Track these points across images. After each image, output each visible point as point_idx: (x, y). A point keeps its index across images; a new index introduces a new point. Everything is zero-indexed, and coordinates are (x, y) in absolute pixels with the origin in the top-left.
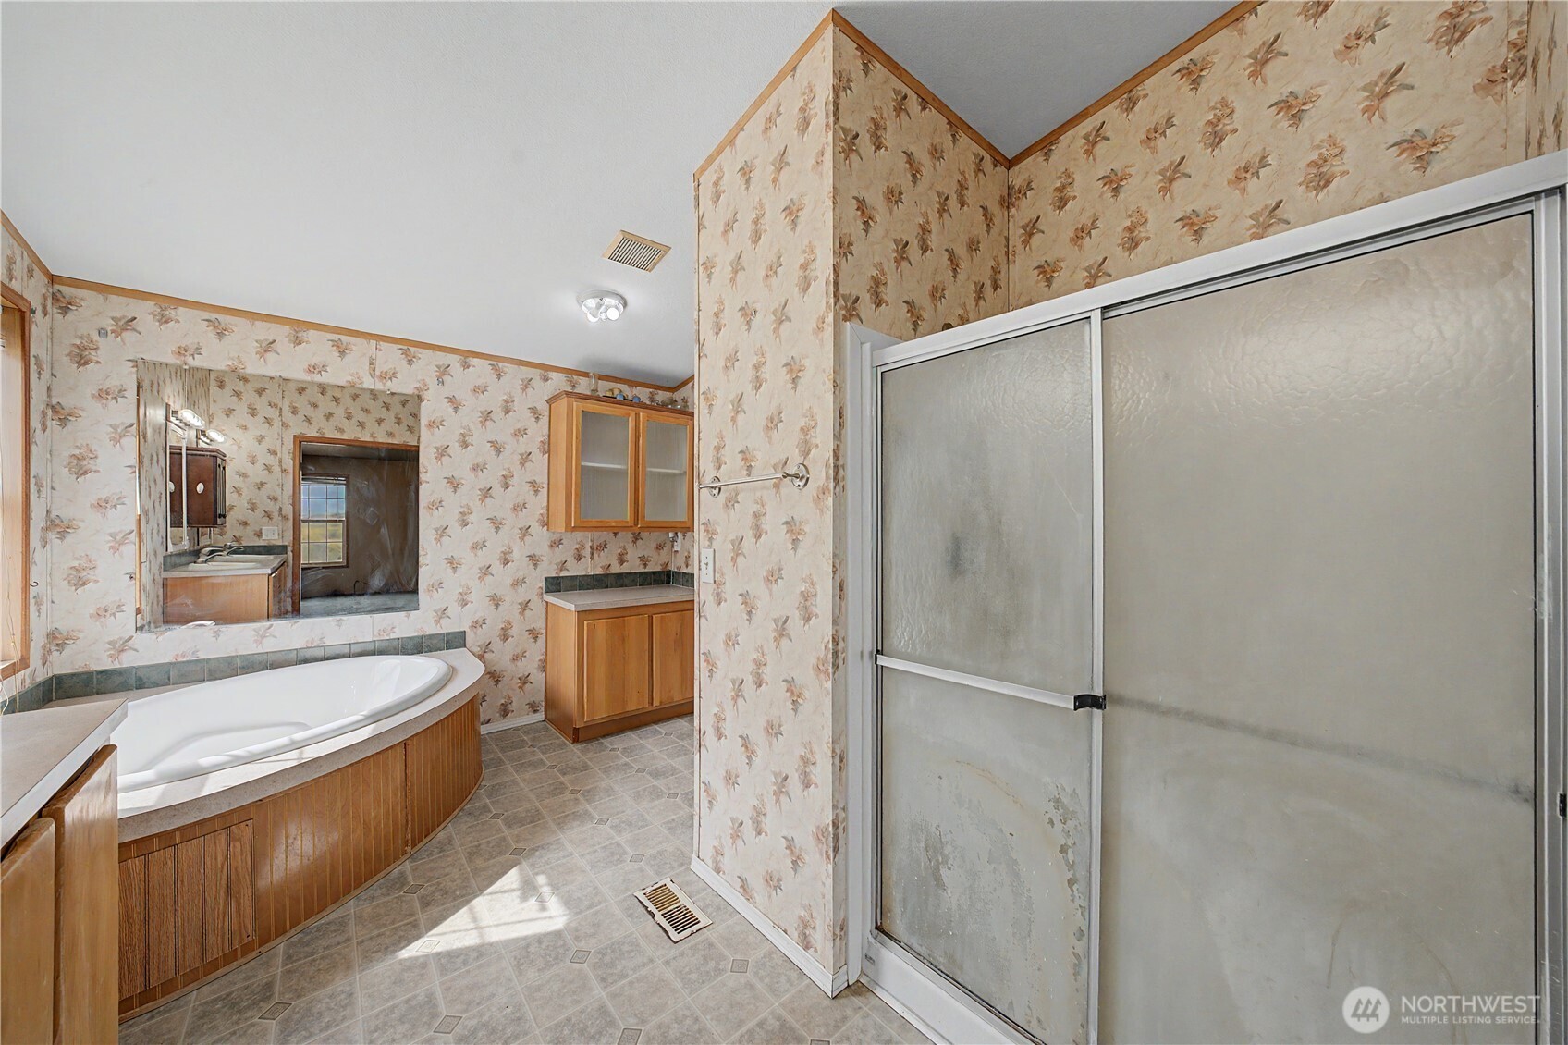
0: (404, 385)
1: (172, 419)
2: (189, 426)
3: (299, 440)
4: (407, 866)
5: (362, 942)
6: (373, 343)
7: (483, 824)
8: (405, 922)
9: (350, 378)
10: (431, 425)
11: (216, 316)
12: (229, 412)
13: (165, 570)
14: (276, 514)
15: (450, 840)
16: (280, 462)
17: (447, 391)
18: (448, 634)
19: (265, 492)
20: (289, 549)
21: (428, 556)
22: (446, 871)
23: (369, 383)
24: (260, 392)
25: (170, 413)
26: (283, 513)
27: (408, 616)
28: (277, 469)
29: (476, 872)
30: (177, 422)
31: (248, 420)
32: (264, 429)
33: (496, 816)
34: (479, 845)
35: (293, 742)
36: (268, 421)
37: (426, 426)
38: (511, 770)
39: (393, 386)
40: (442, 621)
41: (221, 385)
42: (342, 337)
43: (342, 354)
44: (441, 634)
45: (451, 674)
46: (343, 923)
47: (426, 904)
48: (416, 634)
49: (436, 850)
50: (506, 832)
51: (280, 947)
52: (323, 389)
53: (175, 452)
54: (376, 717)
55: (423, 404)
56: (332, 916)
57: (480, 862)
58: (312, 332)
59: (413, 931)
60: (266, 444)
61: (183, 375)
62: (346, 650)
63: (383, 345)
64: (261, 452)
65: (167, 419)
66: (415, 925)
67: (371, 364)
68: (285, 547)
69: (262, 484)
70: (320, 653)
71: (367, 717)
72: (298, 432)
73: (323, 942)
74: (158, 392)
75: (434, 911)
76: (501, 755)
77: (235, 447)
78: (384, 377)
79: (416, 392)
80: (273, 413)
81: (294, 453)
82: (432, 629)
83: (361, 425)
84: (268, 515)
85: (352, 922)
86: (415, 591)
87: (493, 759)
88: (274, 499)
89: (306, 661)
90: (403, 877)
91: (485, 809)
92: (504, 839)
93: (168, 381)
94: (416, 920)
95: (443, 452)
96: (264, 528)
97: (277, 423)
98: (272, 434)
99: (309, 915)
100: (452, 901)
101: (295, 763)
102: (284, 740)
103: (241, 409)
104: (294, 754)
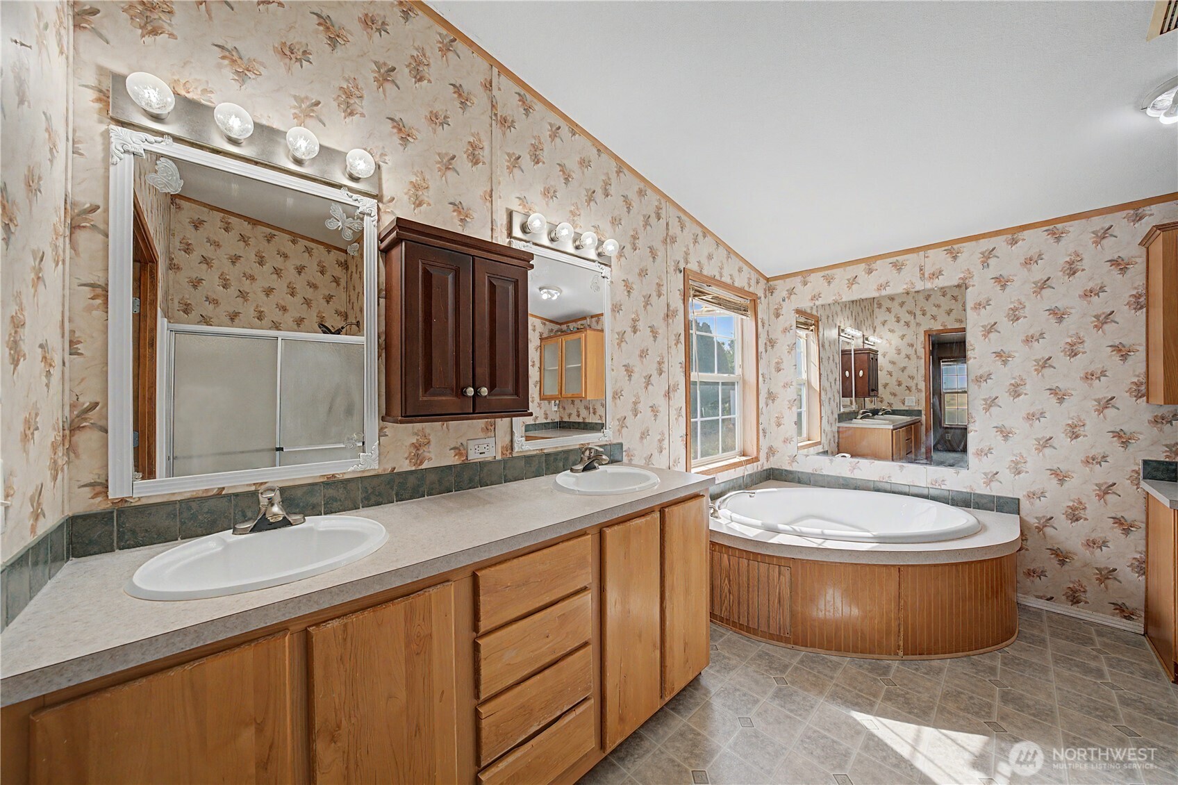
0: (950, 278)
1: (842, 334)
2: (854, 338)
3: (929, 334)
4: (895, 665)
5: (837, 685)
6: (922, 253)
7: (980, 681)
8: (868, 697)
9: (905, 287)
10: (978, 306)
11: (826, 272)
12: (884, 323)
13: (839, 422)
14: (914, 388)
15: (940, 670)
16: (916, 351)
17: (993, 271)
18: (999, 498)
19: (906, 373)
20: (923, 412)
21: (977, 424)
22: (921, 690)
23: (919, 286)
24: (902, 304)
25: (841, 330)
26: (919, 387)
27: (958, 473)
28: (913, 357)
29: (942, 710)
30: (846, 336)
31: (895, 326)
32: (905, 330)
33: (997, 683)
34: (962, 693)
35: (823, 534)
36: (907, 324)
37: (972, 308)
38: (1050, 658)
39: (941, 282)
40: (993, 484)
41: (880, 306)
42: (896, 258)
43: (899, 270)
44: (991, 496)
45: (979, 529)
46: (835, 667)
47: (888, 697)
48: (965, 491)
49: (923, 670)
50: (997, 702)
51: (803, 652)
52: (892, 298)
53: (845, 353)
54: (882, 540)
55: (968, 290)
56: (834, 658)
57: (951, 706)
58: (878, 262)
59: (868, 708)
60: (907, 340)
61: (851, 307)
62: (906, 489)
63: (931, 252)
64: (902, 344)
65: (839, 335)
66: (872, 705)
67: (921, 270)
68: (920, 411)
69: (905, 368)
70: (888, 487)
71: (875, 537)
72: (926, 328)
73: (820, 668)
74: (833, 320)
75: (890, 707)
76: (1048, 637)
77: (888, 345)
78: (934, 275)
79: (962, 281)
80: (909, 318)
81: (925, 344)
82: (982, 489)
83: (934, 317)
84: (908, 388)
85: (840, 671)
86: (965, 450)
87: (1033, 635)
88: (912, 378)
89: (878, 490)
90: (886, 670)
91: (992, 670)
92: (990, 706)
93: (839, 313)
94: (874, 702)
95: (990, 329)
96: (906, 398)
97: (913, 324)
98: (909, 333)
99: (821, 647)
100: (907, 712)
101: (815, 546)
102: (818, 531)
103: (891, 318)
104: (820, 541)
